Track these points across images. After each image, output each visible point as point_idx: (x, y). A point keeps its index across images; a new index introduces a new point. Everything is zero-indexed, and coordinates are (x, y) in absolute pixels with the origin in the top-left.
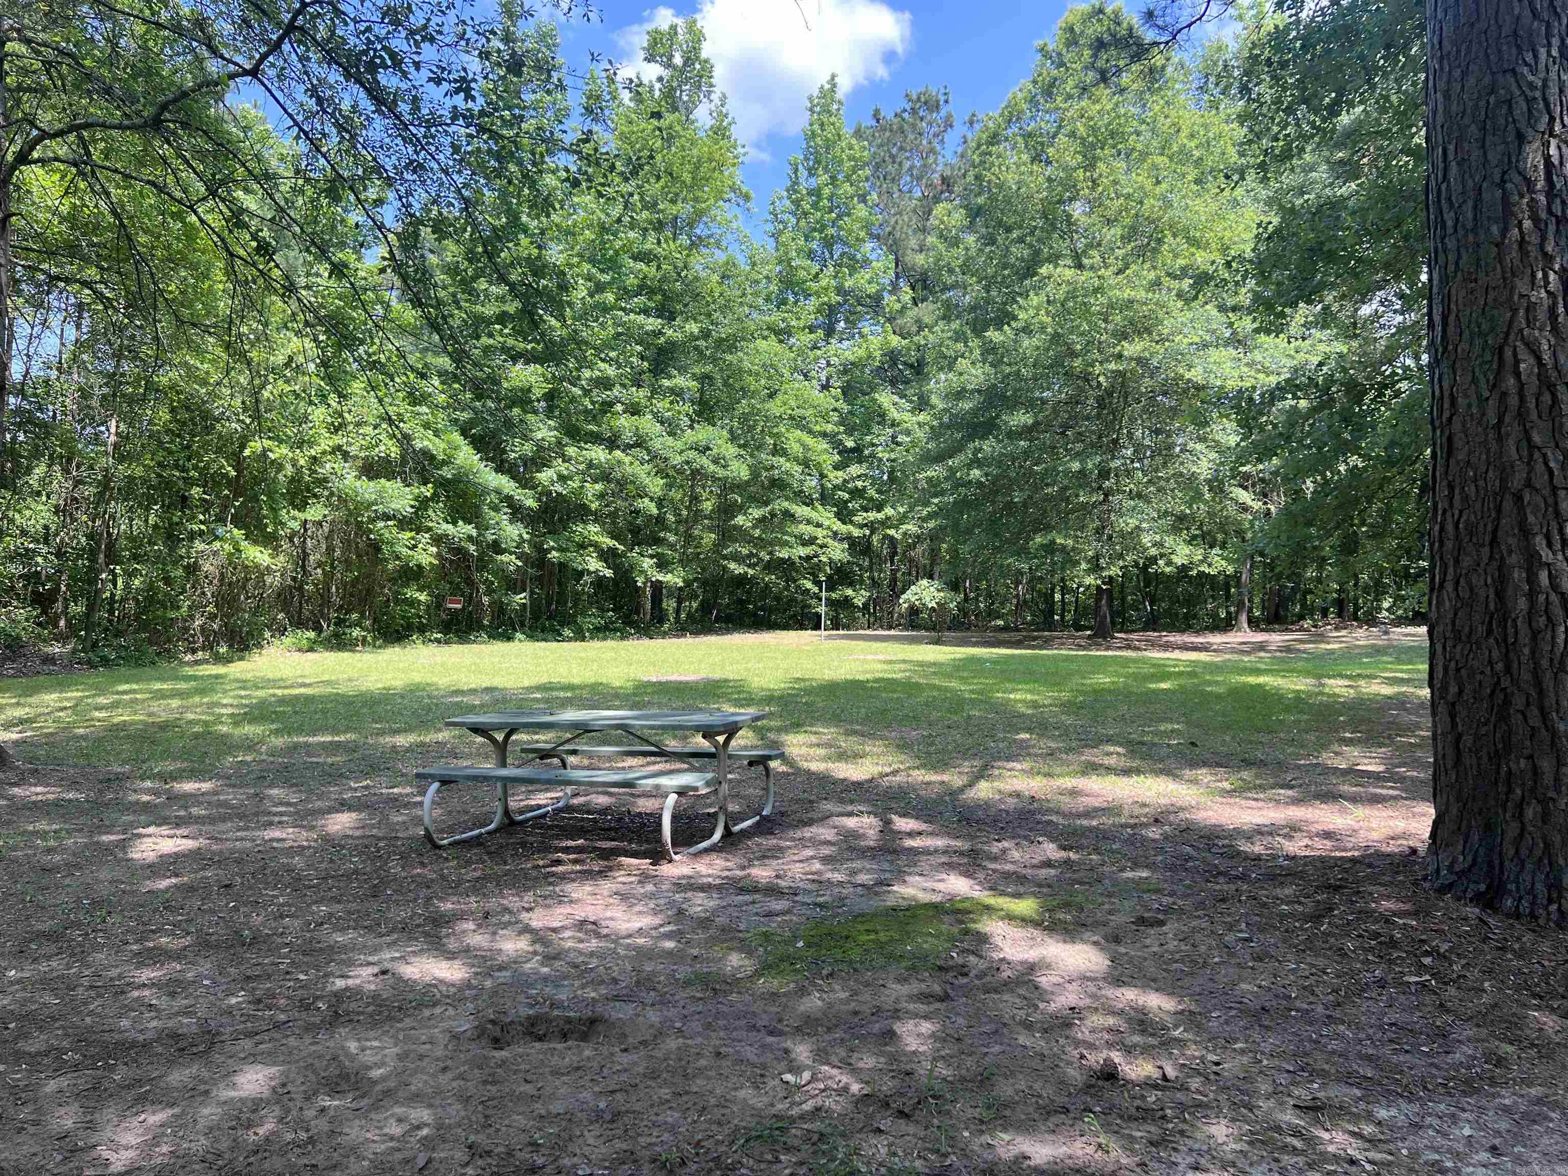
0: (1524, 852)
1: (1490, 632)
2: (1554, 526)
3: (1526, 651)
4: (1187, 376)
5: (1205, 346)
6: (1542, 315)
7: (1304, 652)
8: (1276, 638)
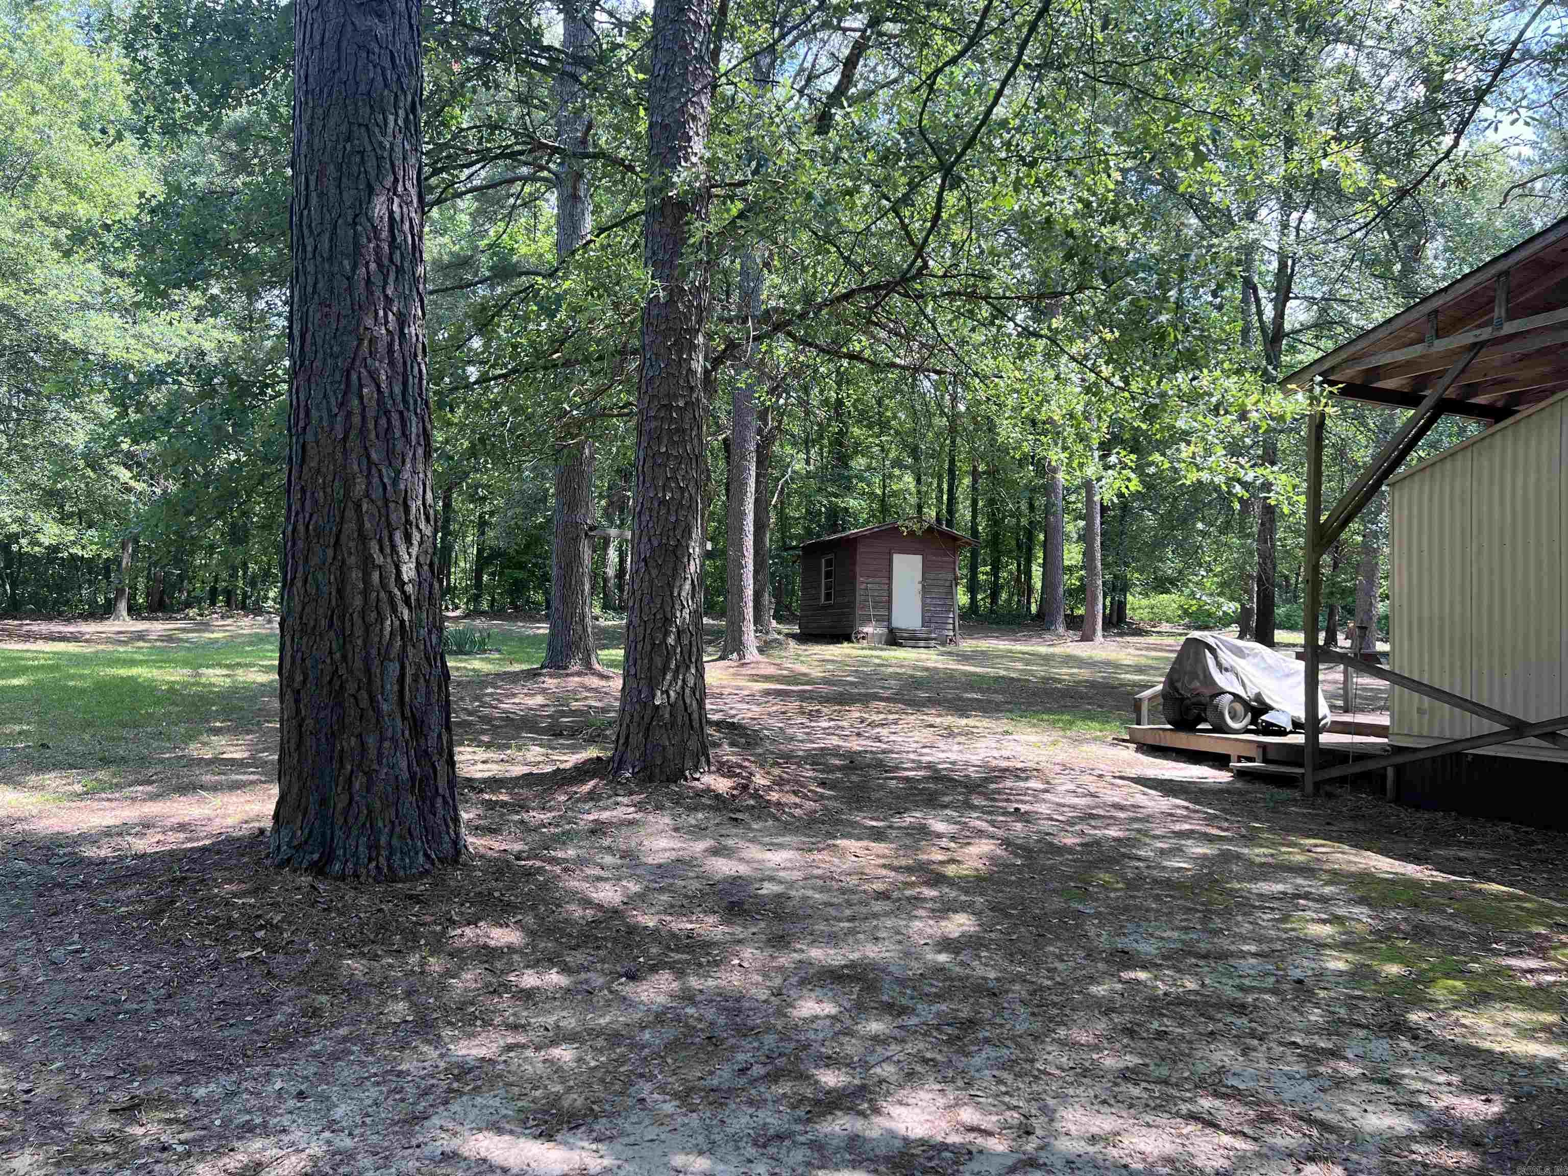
0: (351, 820)
1: (331, 625)
2: (385, 533)
3: (359, 642)
4: (63, 336)
5: (85, 306)
6: (382, 347)
7: (186, 641)
8: (157, 627)
